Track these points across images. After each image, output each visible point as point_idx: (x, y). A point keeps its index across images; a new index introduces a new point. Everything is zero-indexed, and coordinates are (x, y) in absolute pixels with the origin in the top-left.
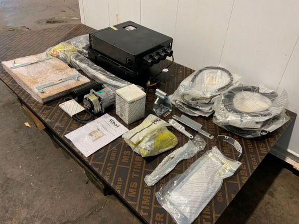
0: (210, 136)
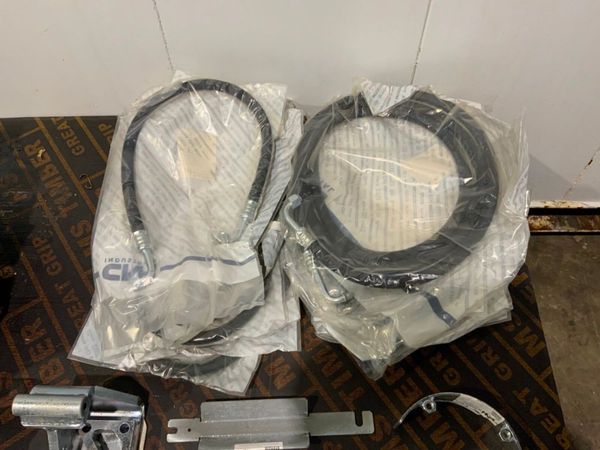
0: (359, 422)
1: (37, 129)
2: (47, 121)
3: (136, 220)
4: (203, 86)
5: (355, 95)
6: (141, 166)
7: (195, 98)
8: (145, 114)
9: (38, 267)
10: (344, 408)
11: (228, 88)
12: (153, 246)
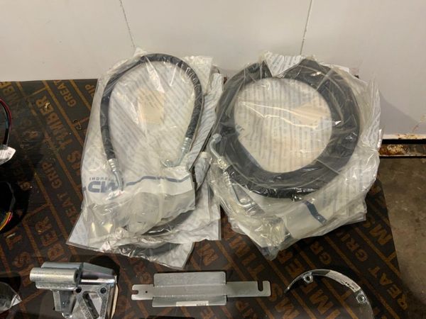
1: (44, 89)
2: (50, 83)
3: (110, 152)
4: (155, 58)
5: (260, 62)
6: (113, 114)
7: (150, 67)
8: (115, 79)
9: (46, 183)
10: (251, 279)
11: (172, 60)
12: (121, 169)
